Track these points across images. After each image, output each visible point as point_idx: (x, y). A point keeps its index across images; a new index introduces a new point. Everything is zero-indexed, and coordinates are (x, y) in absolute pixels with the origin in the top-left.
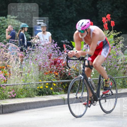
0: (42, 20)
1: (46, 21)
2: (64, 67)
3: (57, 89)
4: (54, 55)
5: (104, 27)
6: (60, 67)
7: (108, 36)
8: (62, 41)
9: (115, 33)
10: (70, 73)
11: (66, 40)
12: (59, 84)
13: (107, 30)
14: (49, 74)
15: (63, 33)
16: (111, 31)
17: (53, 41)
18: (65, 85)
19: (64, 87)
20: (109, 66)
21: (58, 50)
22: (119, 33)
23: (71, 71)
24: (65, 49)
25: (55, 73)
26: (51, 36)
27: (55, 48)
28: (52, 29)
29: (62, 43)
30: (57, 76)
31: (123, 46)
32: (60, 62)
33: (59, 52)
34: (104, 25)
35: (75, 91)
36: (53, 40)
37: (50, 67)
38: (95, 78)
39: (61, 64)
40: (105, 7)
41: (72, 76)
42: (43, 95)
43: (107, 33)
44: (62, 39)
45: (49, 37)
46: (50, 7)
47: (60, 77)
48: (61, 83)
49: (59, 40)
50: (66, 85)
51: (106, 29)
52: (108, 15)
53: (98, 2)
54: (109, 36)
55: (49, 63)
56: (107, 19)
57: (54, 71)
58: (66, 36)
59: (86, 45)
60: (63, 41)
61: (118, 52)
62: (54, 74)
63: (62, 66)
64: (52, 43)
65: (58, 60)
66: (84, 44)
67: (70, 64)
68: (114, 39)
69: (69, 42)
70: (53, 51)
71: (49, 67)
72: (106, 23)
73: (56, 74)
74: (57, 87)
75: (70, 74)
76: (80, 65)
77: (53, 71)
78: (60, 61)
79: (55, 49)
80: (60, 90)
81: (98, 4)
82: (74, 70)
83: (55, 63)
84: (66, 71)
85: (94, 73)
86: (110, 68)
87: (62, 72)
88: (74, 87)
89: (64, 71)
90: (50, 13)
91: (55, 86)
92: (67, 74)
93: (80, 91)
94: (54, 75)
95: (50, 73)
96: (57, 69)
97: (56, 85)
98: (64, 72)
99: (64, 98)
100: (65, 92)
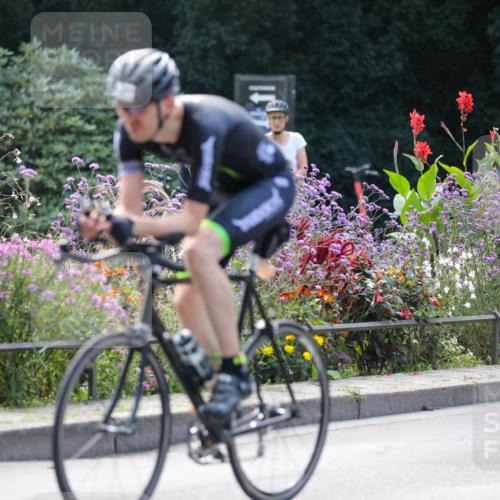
0: (273, 88)
1: (285, 89)
2: (355, 271)
3: (329, 356)
4: (317, 222)
6: (341, 272)
8: (348, 169)
10: (382, 294)
11: (367, 166)
12: (336, 337)
14: (297, 297)
15: (352, 136)
17: (315, 169)
18: (360, 344)
19: (358, 349)
21: (332, 206)
23: (383, 286)
24: (362, 200)
25: (320, 294)
26: (306, 148)
27: (322, 195)
28: (309, 120)
29: (351, 178)
30: (328, 306)
32: (339, 252)
33: (336, 211)
35: (399, 364)
36: (313, 165)
37: (302, 272)
38: (479, 314)
39: (344, 260)
41: (389, 305)
42: (273, 382)
44: (351, 159)
45: (298, 152)
46: (300, 34)
47: (341, 309)
48: (346, 333)
49: (337, 164)
50: (366, 342)
53: (490, 16)
55: (300, 255)
57: (318, 287)
58: (364, 149)
59: (444, 184)
60: (354, 170)
62: (317, 300)
63: (350, 268)
64: (309, 176)
65: (334, 245)
66: (438, 182)
67: (381, 258)
69: (375, 173)
70: (313, 209)
71: (298, 272)
73: (326, 298)
74: (332, 348)
75: (380, 299)
76: (421, 264)
77: (313, 288)
78: (339, 245)
79: (319, 198)
80: (342, 361)
81: (492, 22)
82: (397, 285)
83: (322, 255)
84: (365, 285)
85: (477, 296)
87: (351, 292)
88: (397, 350)
89: (358, 287)
90: (301, 57)
91: (323, 347)
92: (368, 300)
93: (419, 365)
94: (318, 303)
95: (300, 296)
96: (328, 277)
97: (324, 343)
98: (357, 292)
99: (356, 394)
100: (360, 368)
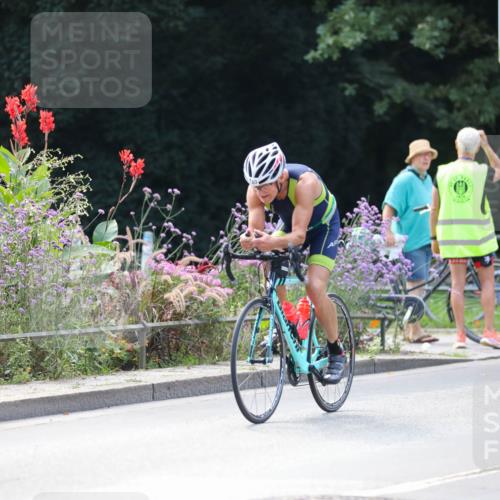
5: (14, 133)
7: (27, 172)
9: (55, 158)
13: (24, 147)
16: (42, 152)
20: (32, 286)
22: (71, 158)
31: (88, 209)
34: (13, 126)
40: (14, 54)
43: (25, 159)
51: (22, 144)
52: (28, 87)
54: (34, 169)
56: (23, 103)
61: (67, 232)
68: (52, 182)
72: (19, 118)
86: (39, 296)
